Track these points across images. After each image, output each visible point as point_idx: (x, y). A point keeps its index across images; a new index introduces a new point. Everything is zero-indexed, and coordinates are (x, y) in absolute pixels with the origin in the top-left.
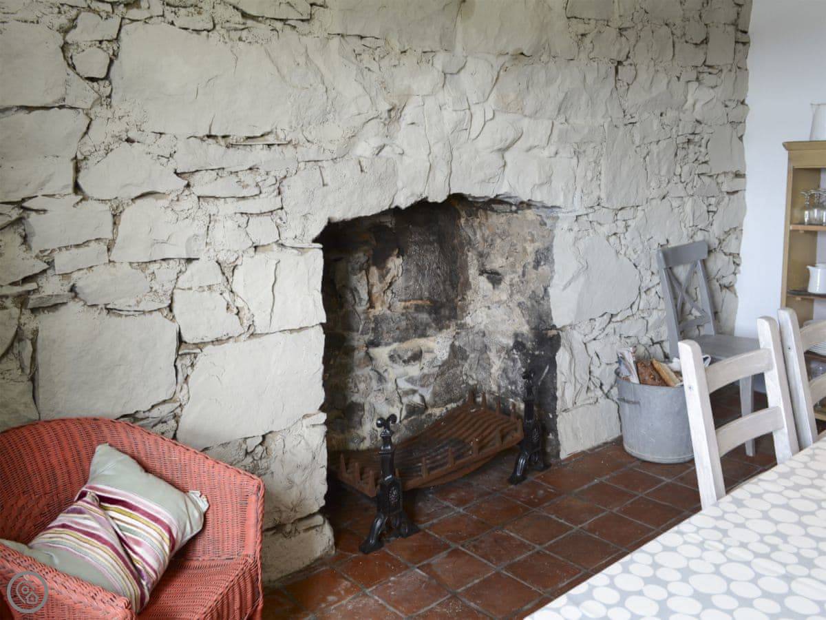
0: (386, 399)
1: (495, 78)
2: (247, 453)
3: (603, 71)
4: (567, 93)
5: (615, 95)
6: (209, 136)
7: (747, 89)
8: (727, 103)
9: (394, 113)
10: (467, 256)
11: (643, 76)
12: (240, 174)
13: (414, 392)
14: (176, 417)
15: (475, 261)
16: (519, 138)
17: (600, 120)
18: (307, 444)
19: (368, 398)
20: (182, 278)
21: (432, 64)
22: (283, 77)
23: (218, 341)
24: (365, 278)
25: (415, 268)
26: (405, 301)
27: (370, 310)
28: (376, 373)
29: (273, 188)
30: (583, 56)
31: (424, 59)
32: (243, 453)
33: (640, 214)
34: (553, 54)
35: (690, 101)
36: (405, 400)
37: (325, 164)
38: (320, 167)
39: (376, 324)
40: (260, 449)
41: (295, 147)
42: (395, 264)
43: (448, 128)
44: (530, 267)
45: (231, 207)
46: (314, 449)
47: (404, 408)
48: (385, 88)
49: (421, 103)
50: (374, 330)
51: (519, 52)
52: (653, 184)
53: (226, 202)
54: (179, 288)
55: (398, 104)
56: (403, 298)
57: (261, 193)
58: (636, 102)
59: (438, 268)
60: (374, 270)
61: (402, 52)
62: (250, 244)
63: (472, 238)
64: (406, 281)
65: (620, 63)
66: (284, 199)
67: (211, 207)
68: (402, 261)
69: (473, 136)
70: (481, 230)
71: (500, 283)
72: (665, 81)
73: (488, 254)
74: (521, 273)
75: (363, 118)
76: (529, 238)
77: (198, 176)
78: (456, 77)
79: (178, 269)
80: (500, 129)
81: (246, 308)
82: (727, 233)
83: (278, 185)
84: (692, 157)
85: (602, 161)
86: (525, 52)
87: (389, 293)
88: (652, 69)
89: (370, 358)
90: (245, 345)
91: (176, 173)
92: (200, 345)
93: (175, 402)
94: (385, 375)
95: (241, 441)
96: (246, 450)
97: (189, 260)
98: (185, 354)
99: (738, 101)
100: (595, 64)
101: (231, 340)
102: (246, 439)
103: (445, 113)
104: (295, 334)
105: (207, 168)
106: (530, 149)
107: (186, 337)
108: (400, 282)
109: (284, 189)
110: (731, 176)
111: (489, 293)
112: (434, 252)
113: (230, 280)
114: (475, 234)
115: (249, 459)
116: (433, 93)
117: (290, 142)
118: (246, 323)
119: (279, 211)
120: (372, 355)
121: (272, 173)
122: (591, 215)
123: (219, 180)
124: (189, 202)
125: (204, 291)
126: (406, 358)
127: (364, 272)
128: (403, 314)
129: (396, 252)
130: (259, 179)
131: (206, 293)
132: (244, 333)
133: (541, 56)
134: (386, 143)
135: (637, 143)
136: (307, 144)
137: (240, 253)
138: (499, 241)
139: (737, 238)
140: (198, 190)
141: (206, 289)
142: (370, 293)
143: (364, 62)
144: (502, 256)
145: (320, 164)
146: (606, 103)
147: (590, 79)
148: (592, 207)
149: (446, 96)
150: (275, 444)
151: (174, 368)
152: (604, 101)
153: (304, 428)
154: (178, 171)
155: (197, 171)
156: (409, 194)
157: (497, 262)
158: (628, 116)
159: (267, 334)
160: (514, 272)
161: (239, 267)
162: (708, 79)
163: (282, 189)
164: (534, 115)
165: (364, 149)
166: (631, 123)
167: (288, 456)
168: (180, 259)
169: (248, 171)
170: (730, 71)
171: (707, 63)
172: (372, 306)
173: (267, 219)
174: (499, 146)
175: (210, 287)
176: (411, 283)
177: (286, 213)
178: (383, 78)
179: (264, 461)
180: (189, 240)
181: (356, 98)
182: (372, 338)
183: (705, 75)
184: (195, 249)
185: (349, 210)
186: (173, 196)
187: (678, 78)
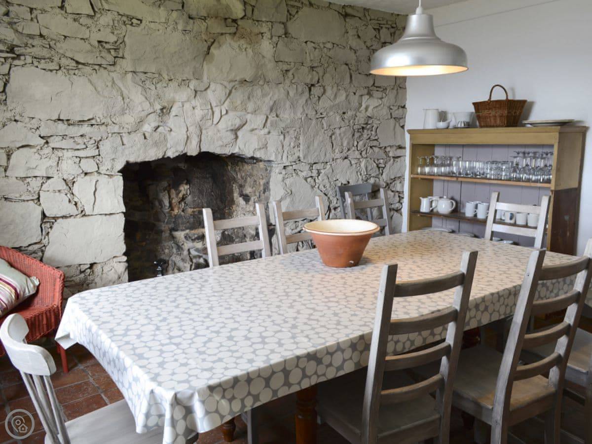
0: (182, 259)
1: (227, 93)
2: (81, 272)
3: (300, 90)
4: (275, 102)
5: (309, 102)
6: (59, 120)
7: (406, 99)
8: (392, 107)
9: (165, 111)
10: (233, 186)
11: (329, 92)
12: (75, 138)
13: (200, 257)
14: (43, 252)
15: (238, 190)
16: (244, 125)
17: (299, 115)
18: (116, 271)
19: (171, 258)
20: (44, 186)
21: (188, 86)
22: (98, 93)
23: (64, 217)
24: (167, 194)
25: (197, 191)
26: (194, 208)
27: (171, 212)
28: (176, 245)
29: (93, 145)
30: (287, 82)
31: (183, 84)
32: (78, 272)
33: (328, 166)
34: (267, 80)
35: (364, 106)
36: (194, 261)
37: (124, 134)
38: (121, 136)
39: (175, 219)
40: (89, 271)
41: (106, 126)
42: (184, 188)
43: (198, 118)
44: (262, 193)
45: (70, 154)
46: (119, 273)
47: (193, 264)
48: (159, 98)
49: (181, 106)
50: (174, 222)
51: (244, 80)
52: (337, 151)
53: (67, 151)
54: (42, 190)
55: (167, 106)
56: (192, 206)
57: (87, 147)
58: (324, 106)
59: (212, 191)
60: (173, 191)
61: (169, 80)
62: (81, 171)
63: (236, 177)
64: (193, 198)
65: (313, 85)
66: (100, 151)
67: (60, 154)
68: (189, 187)
69: (215, 122)
70: (240, 173)
71: (249, 201)
72: (344, 95)
73: (245, 186)
74: (258, 196)
75: (146, 113)
76: (261, 177)
77: (52, 138)
78: (204, 92)
79: (42, 182)
80: (232, 120)
81: (79, 202)
82: (394, 180)
83: (96, 144)
84: (365, 136)
85: (301, 138)
86: (247, 80)
87: (183, 204)
88: (335, 88)
89: (173, 238)
90: (79, 220)
91: (40, 136)
92: (55, 218)
93: (42, 244)
94: (183, 246)
95: (77, 265)
96: (80, 270)
97: (49, 178)
98: (48, 222)
99: (399, 106)
100: (295, 86)
101: (72, 217)
102: (80, 265)
103: (196, 111)
104: (108, 216)
105: (58, 134)
106: (252, 130)
107: (47, 214)
108: (189, 198)
109: (100, 146)
110: (395, 148)
111: (244, 207)
112: (209, 183)
113: (72, 188)
114: (237, 175)
115: (83, 275)
116: (188, 101)
117: (104, 123)
118: (80, 210)
119: (98, 157)
120: (174, 235)
121: (94, 138)
122: (294, 166)
123: (64, 140)
124: (47, 151)
125: (55, 192)
126: (193, 238)
127: (166, 192)
128: (191, 215)
129: (185, 182)
130: (85, 141)
131: (57, 194)
132: (79, 214)
133: (259, 82)
134: (159, 125)
135: (325, 128)
136: (113, 124)
137: (76, 176)
138: (249, 178)
139: (400, 183)
140: (52, 145)
141: (57, 191)
142: (170, 203)
143: (147, 85)
144: (250, 186)
145: (121, 134)
146: (303, 107)
147: (291, 94)
148: (295, 162)
149: (197, 102)
150: (97, 269)
151: (40, 228)
152: (302, 106)
153: (114, 263)
154: (42, 136)
155: (52, 136)
156: (174, 151)
157: (248, 190)
158: (319, 114)
159: (92, 215)
160: (255, 195)
161: (76, 182)
162: (377, 94)
163: (99, 146)
164: (255, 112)
165: (147, 128)
166: (320, 118)
167: (104, 276)
168: (43, 177)
169: (80, 137)
170: (393, 89)
171: (376, 85)
172: (172, 210)
173: (91, 160)
174: (231, 128)
175: (59, 191)
176: (196, 199)
177: (102, 158)
178: (158, 93)
179: (91, 277)
180: (47, 168)
181: (141, 103)
182: (173, 226)
183: (374, 91)
184: (51, 172)
185: (139, 157)
186: (39, 147)
187: (355, 94)
